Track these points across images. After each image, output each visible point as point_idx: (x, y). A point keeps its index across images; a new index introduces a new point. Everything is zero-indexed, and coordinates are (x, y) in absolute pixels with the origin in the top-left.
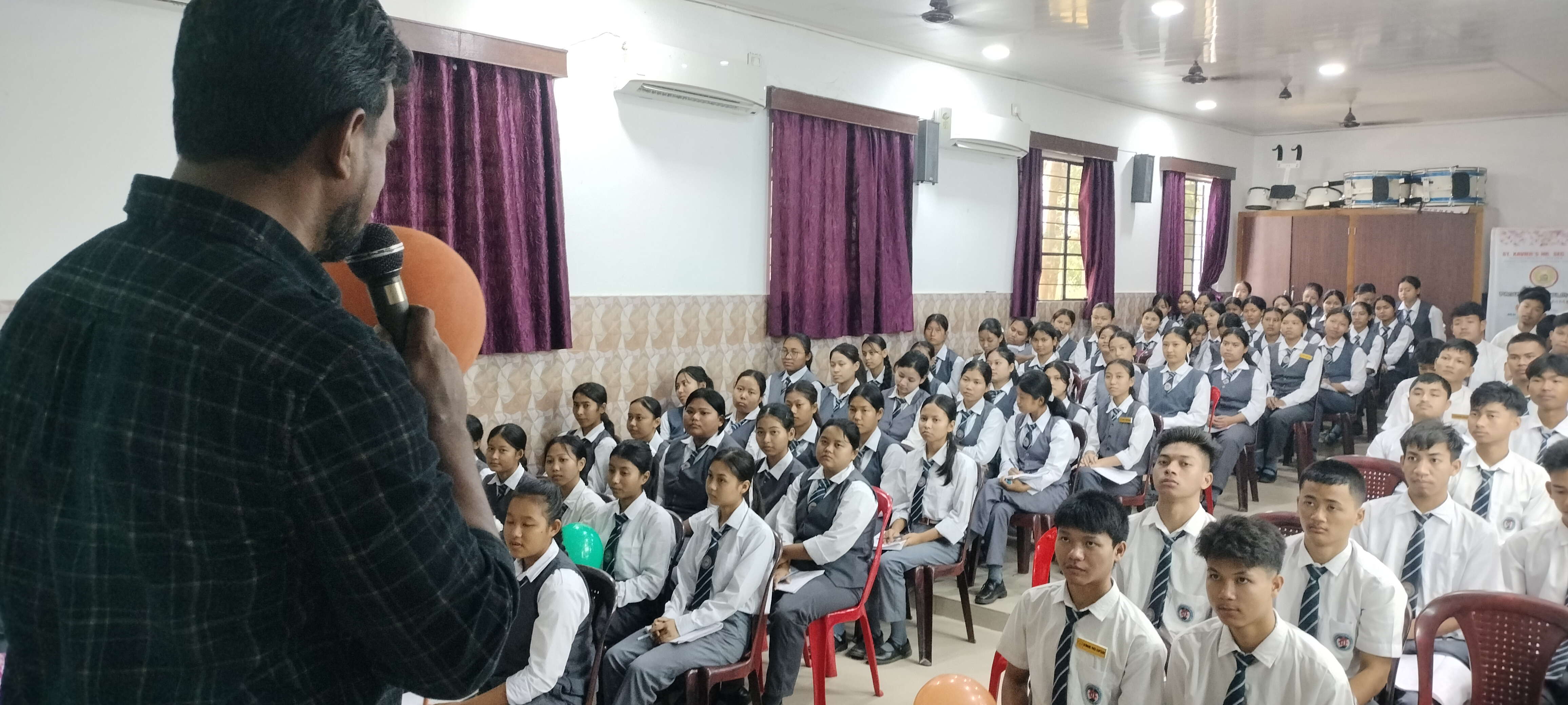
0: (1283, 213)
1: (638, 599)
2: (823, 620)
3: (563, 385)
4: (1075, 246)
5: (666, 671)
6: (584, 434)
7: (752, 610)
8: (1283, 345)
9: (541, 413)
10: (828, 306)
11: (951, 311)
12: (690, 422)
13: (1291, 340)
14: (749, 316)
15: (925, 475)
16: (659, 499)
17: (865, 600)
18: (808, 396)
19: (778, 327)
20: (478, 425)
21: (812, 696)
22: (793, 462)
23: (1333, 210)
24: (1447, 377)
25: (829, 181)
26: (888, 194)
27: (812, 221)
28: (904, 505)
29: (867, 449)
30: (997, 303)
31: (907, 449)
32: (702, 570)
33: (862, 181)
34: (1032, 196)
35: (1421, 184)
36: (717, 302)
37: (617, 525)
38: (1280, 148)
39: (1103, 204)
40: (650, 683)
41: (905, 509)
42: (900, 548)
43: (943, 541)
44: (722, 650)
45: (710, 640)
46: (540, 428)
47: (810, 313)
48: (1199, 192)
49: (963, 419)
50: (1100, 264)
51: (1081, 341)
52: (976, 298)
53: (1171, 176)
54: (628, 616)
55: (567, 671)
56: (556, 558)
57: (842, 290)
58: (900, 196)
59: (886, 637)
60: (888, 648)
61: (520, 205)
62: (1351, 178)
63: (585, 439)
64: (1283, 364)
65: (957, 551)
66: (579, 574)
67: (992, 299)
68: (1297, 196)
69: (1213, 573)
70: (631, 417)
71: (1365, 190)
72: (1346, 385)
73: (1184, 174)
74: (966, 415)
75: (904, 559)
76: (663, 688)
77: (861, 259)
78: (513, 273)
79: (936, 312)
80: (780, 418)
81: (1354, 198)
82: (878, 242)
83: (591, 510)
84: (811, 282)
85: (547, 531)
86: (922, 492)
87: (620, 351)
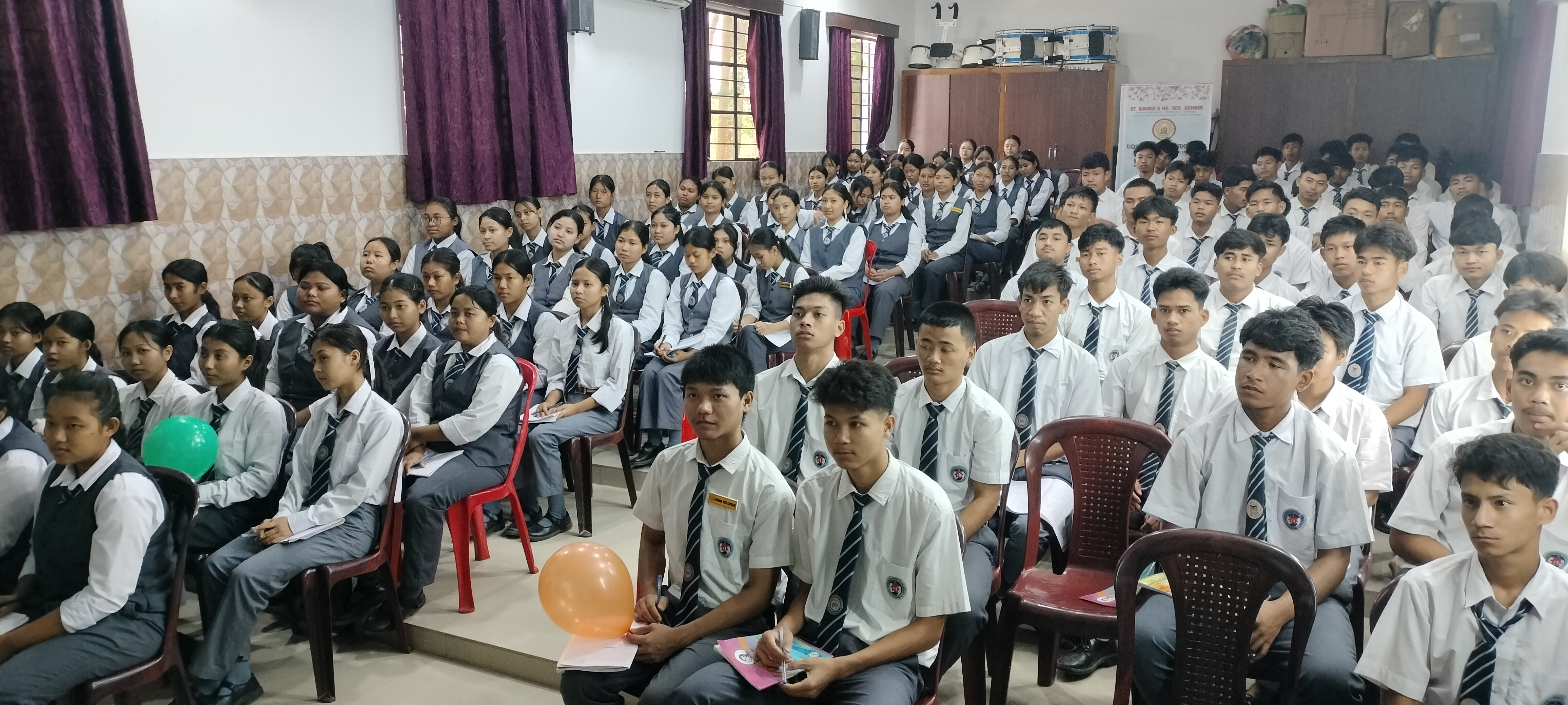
0: (942, 72)
1: (244, 498)
2: (464, 502)
3: (153, 264)
4: (746, 106)
5: (277, 574)
6: (183, 319)
7: (379, 499)
8: (937, 200)
9: (126, 297)
10: (479, 168)
11: (618, 172)
12: (306, 299)
13: (942, 195)
14: (384, 180)
15: (579, 343)
16: (271, 385)
17: (512, 475)
18: (448, 266)
19: (420, 192)
20: (38, 314)
21: (455, 583)
22: (427, 337)
23: (987, 68)
24: (1068, 222)
25: (470, 27)
26: (540, 44)
27: (453, 72)
28: (560, 376)
29: (517, 319)
30: (667, 163)
31: (560, 316)
32: (318, 462)
33: (509, 28)
34: (698, 50)
35: (1062, 42)
36: (343, 164)
37: (215, 417)
38: (938, 6)
39: (770, 60)
40: (258, 589)
41: (561, 380)
42: (554, 420)
43: (600, 409)
44: (343, 545)
45: (329, 535)
46: (126, 314)
47: (457, 175)
48: (865, 50)
49: (623, 283)
50: (770, 123)
51: (753, 199)
52: (643, 159)
53: (837, 32)
54: (233, 518)
55: (140, 586)
56: (116, 461)
57: (493, 149)
58: (553, 46)
59: (544, 513)
60: (545, 523)
61: (71, 48)
62: (1002, 37)
63: (184, 325)
64: (937, 217)
65: (616, 418)
66: (149, 477)
67: (661, 159)
68: (954, 54)
69: (830, 419)
70: (236, 297)
71: (1013, 48)
72: (990, 235)
73: (849, 31)
74: (625, 279)
75: (557, 431)
76: (275, 593)
77: (512, 116)
78: (70, 130)
79: (601, 173)
80: (406, 290)
81: (1004, 56)
82: (531, 98)
83: (184, 404)
84: (457, 142)
85: (100, 431)
86: (577, 361)
87: (224, 222)
